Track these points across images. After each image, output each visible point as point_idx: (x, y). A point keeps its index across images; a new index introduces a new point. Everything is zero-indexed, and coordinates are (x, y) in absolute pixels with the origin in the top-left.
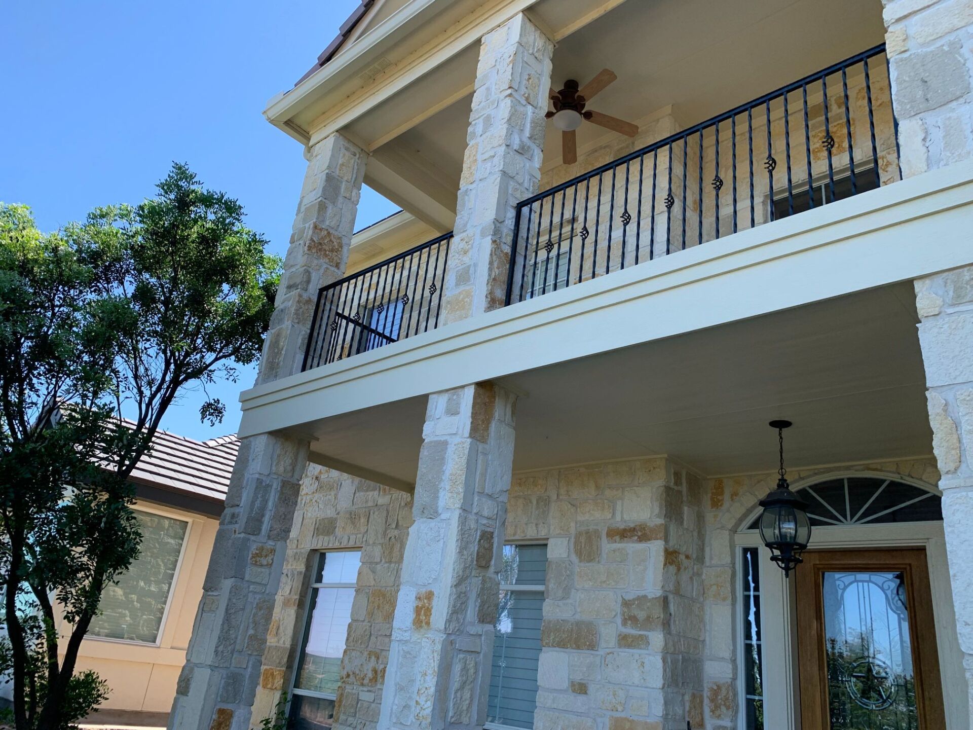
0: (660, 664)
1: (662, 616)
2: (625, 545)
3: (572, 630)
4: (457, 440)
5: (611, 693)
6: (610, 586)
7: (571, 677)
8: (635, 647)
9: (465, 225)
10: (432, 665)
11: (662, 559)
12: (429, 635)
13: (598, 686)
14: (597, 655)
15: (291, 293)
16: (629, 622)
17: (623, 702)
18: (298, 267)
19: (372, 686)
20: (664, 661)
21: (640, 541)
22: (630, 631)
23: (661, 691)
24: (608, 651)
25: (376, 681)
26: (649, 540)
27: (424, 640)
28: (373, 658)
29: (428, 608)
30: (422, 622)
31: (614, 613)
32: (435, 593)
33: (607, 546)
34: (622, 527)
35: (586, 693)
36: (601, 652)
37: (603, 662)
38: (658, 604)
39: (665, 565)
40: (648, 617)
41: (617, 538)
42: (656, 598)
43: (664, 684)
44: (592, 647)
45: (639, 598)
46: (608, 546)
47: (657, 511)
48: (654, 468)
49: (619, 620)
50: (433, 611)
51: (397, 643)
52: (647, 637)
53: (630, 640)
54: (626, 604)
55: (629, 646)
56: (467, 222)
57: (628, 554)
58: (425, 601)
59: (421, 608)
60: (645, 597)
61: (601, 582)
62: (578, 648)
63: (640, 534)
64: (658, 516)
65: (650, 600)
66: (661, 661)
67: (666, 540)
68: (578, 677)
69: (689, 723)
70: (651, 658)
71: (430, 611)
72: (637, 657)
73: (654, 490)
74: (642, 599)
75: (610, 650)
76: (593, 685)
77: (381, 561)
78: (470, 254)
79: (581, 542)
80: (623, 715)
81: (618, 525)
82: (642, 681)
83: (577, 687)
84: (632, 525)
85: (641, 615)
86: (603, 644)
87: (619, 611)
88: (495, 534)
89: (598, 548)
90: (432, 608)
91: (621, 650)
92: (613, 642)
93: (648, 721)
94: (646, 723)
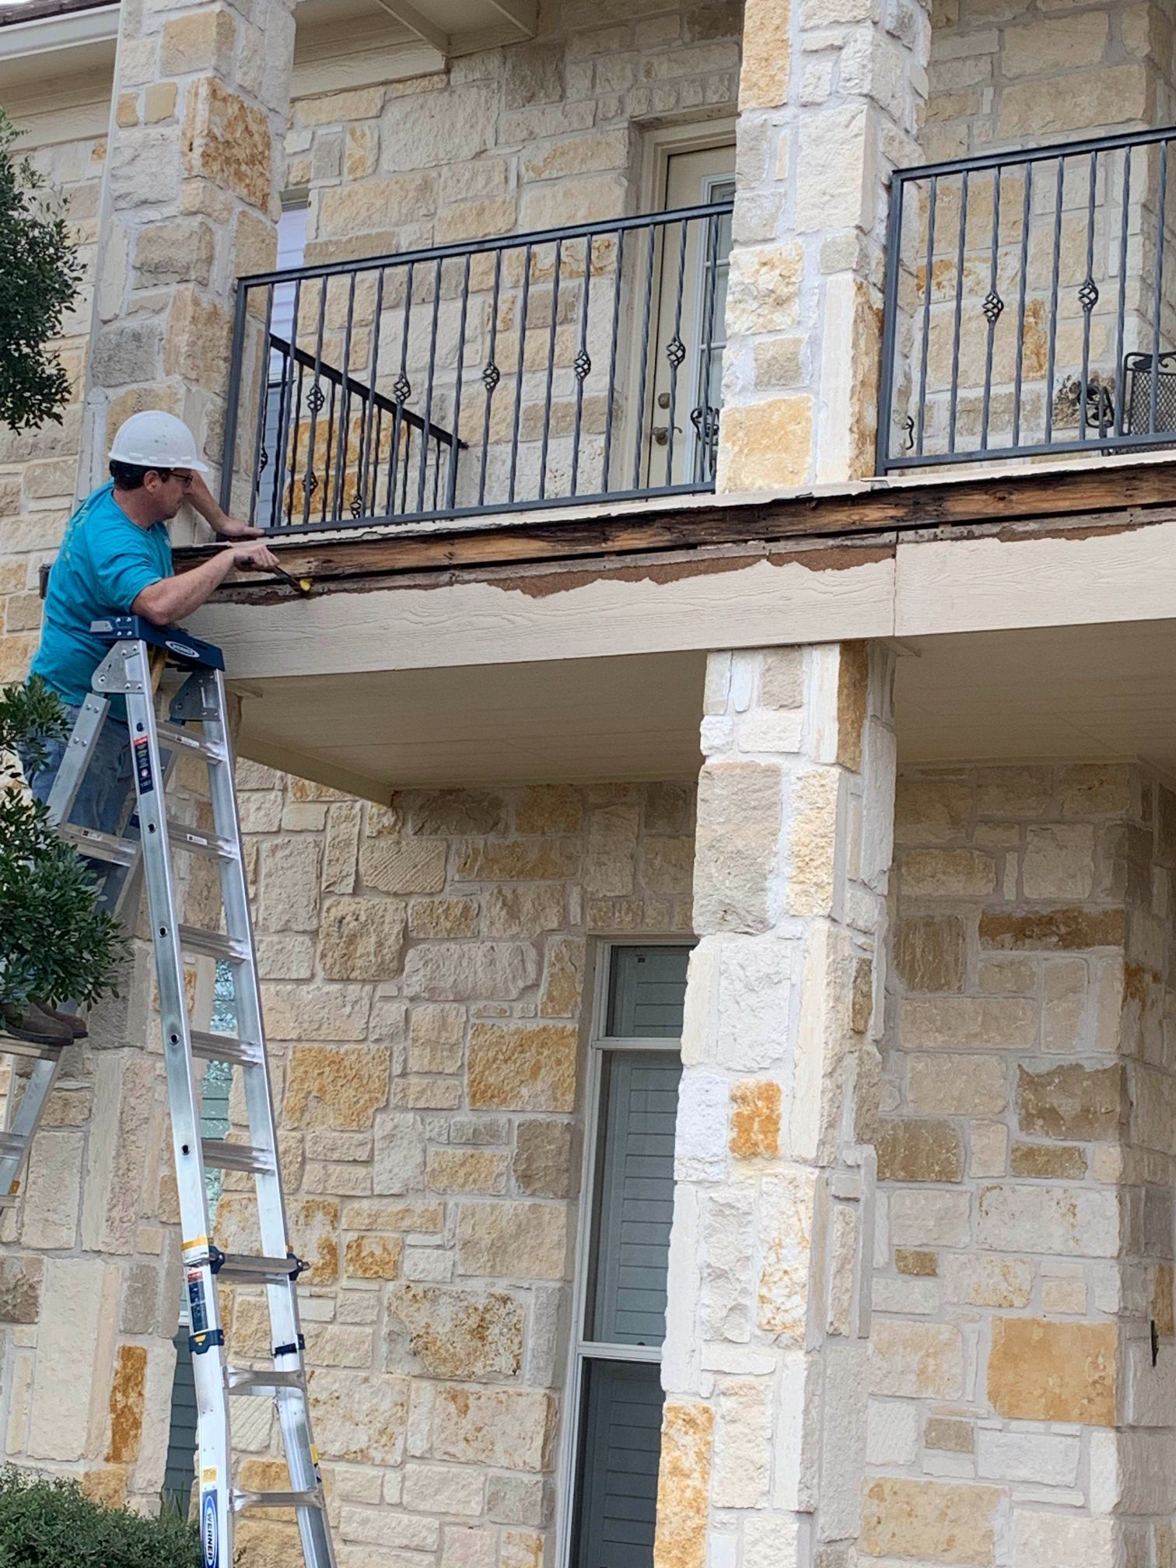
0: (1112, 1207)
1: (1118, 1109)
2: (1027, 953)
3: (895, 1139)
4: (801, 767)
5: (997, 1271)
6: (989, 1045)
7: (895, 1241)
8: (1054, 1175)
9: (769, 222)
10: (797, 1226)
11: (1119, 986)
12: (779, 1170)
13: (964, 1258)
14: (962, 1193)
15: (163, 290)
16: (1040, 1122)
17: (1026, 1287)
18: (169, 210)
19: (322, 1284)
20: (1120, 1202)
21: (1066, 947)
22: (1043, 1140)
23: (1113, 1262)
24: (988, 1183)
25: (335, 1272)
26: (1088, 945)
27: (765, 1179)
28: (319, 1216)
29: (769, 1118)
30: (756, 1145)
31: (1001, 1103)
32: (782, 1088)
33: (978, 955)
34: (1020, 914)
35: (933, 1274)
36: (969, 1186)
37: (977, 1204)
38: (1108, 1083)
39: (1125, 1000)
40: (1086, 1111)
41: (1008, 938)
42: (1105, 1071)
43: (1121, 1249)
44: (948, 1175)
45: (1061, 1070)
46: (983, 955)
47: (1107, 882)
48: (1101, 783)
49: (1013, 1120)
50: (783, 1124)
51: (692, 1187)
52: (1081, 1153)
53: (1042, 1160)
54: (1031, 1082)
55: (1040, 1173)
56: (773, 217)
57: (1033, 974)
58: (760, 1104)
59: (751, 1118)
60: (1079, 1067)
61: (967, 1036)
62: (912, 1178)
63: (1063, 930)
64: (1111, 892)
65: (1090, 1076)
66: (1115, 1202)
67: (1126, 949)
68: (912, 1240)
69: (1153, 1323)
70: (1092, 1195)
71: (776, 1123)
72: (1058, 1193)
73: (1101, 832)
74: (1069, 1073)
75: (994, 1182)
76: (952, 1257)
77: (313, 976)
78: (795, 308)
79: (913, 946)
80: (1026, 1314)
81: (1007, 909)
82: (1071, 1243)
83: (910, 1260)
84: (1046, 911)
85: (1068, 1106)
86: (975, 1170)
87: (1012, 1097)
88: (874, 964)
89: (957, 960)
90: (779, 1116)
91: (1019, 1180)
92: (1000, 1164)
93: (1085, 1323)
94: (1080, 1327)
